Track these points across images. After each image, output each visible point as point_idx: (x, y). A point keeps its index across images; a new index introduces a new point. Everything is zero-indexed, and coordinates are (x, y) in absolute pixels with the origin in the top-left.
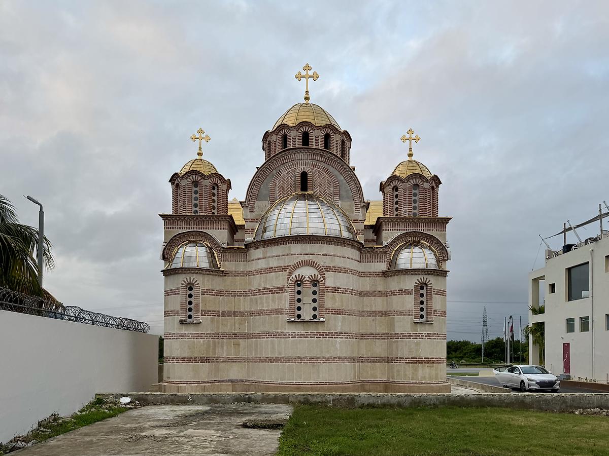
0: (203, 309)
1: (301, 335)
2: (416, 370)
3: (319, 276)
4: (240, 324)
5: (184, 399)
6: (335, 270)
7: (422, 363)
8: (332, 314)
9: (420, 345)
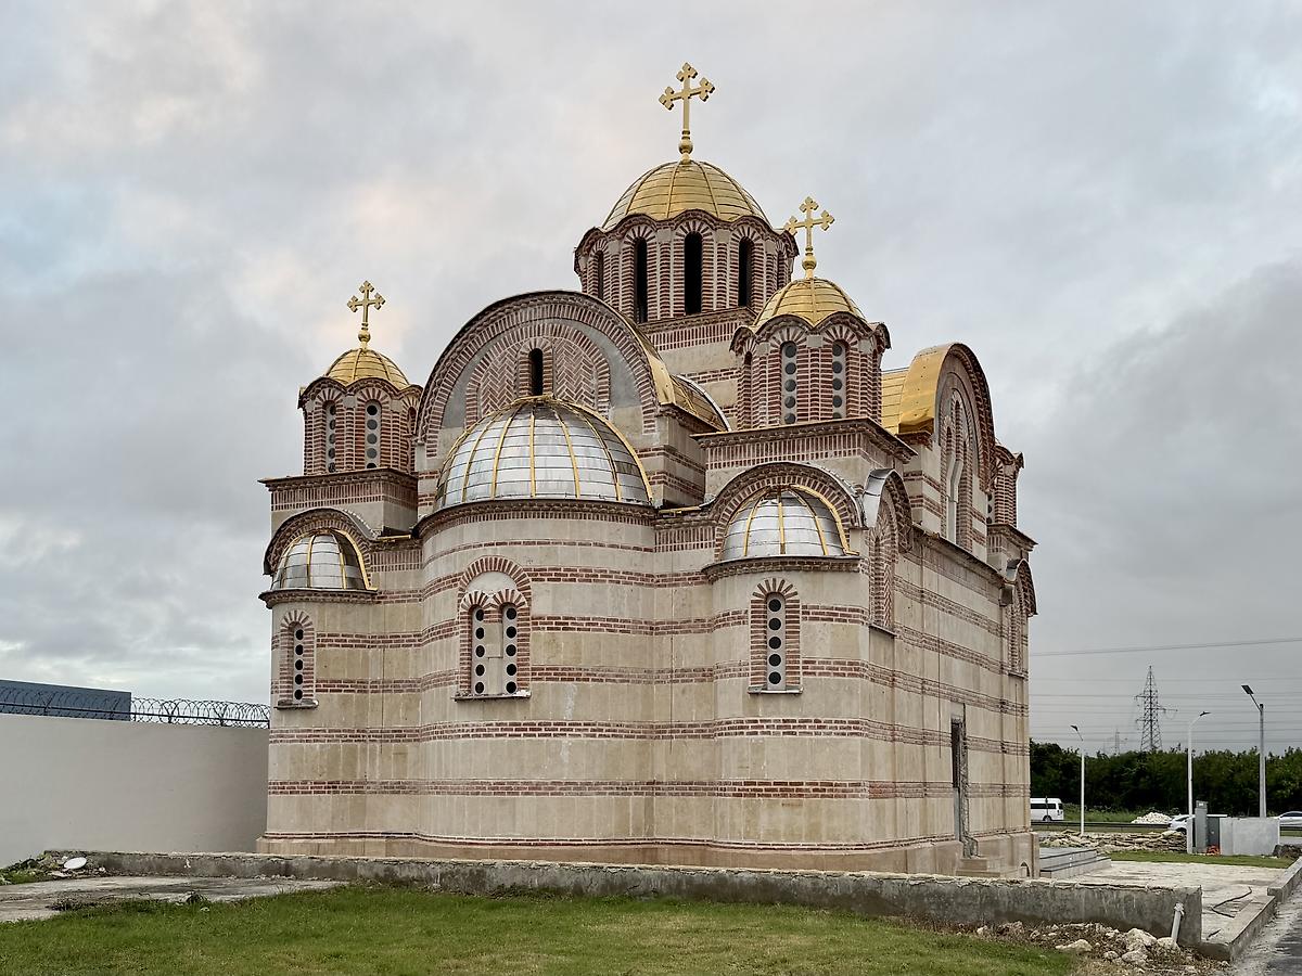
0: (321, 678)
1: (477, 730)
2: (754, 813)
3: (517, 593)
4: (407, 708)
5: (178, 865)
6: (557, 576)
7: (769, 796)
8: (548, 679)
9: (764, 749)
